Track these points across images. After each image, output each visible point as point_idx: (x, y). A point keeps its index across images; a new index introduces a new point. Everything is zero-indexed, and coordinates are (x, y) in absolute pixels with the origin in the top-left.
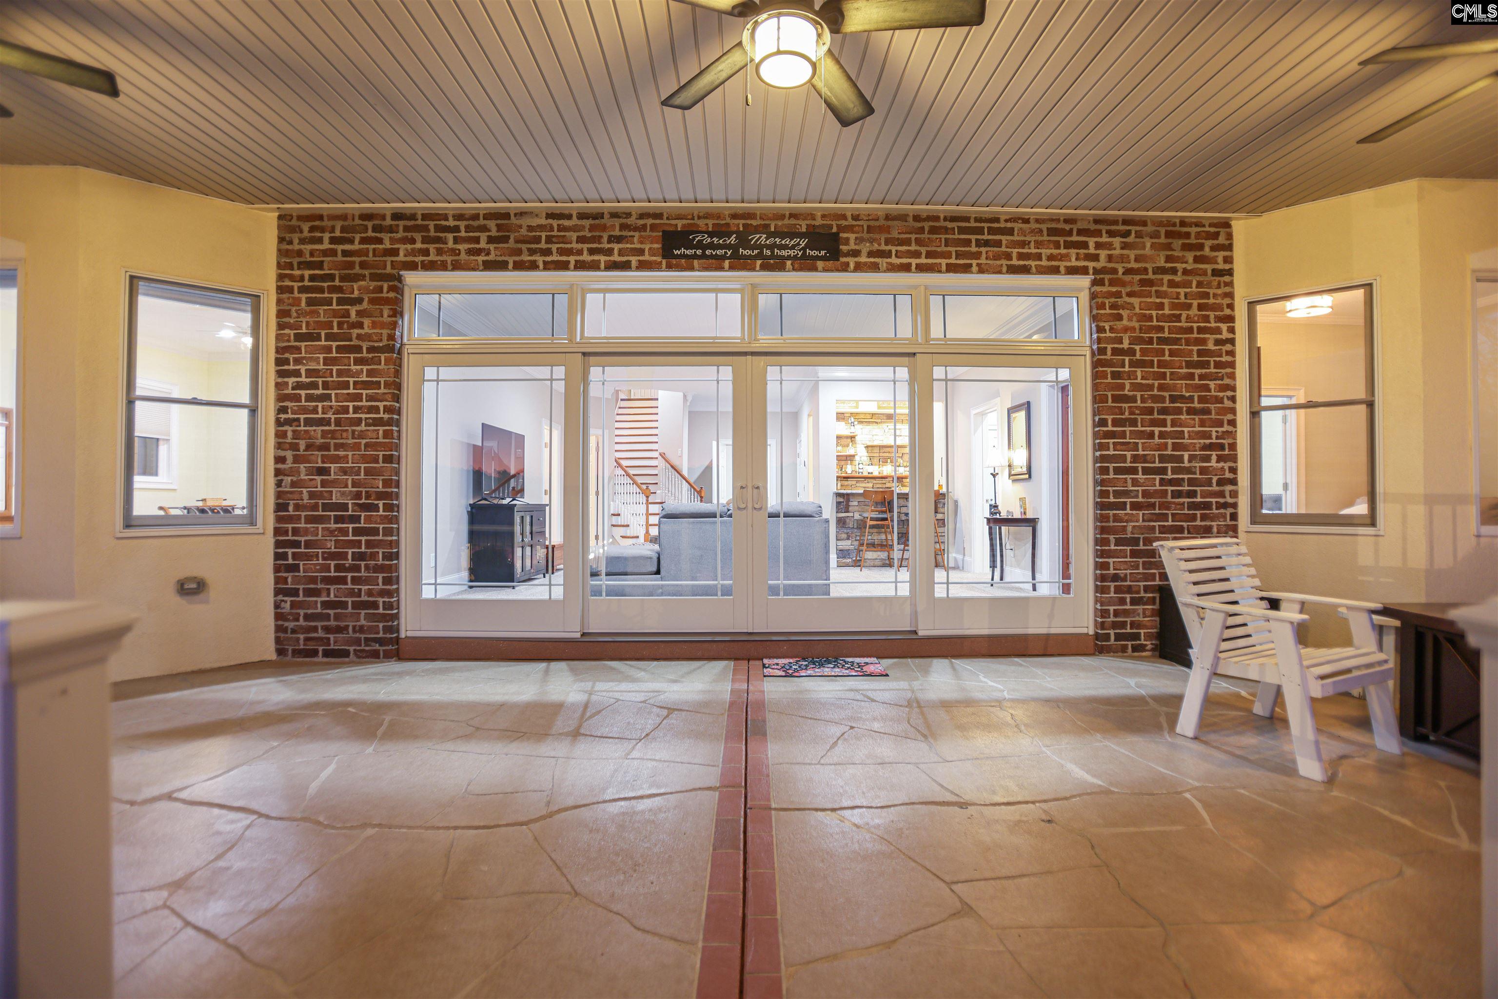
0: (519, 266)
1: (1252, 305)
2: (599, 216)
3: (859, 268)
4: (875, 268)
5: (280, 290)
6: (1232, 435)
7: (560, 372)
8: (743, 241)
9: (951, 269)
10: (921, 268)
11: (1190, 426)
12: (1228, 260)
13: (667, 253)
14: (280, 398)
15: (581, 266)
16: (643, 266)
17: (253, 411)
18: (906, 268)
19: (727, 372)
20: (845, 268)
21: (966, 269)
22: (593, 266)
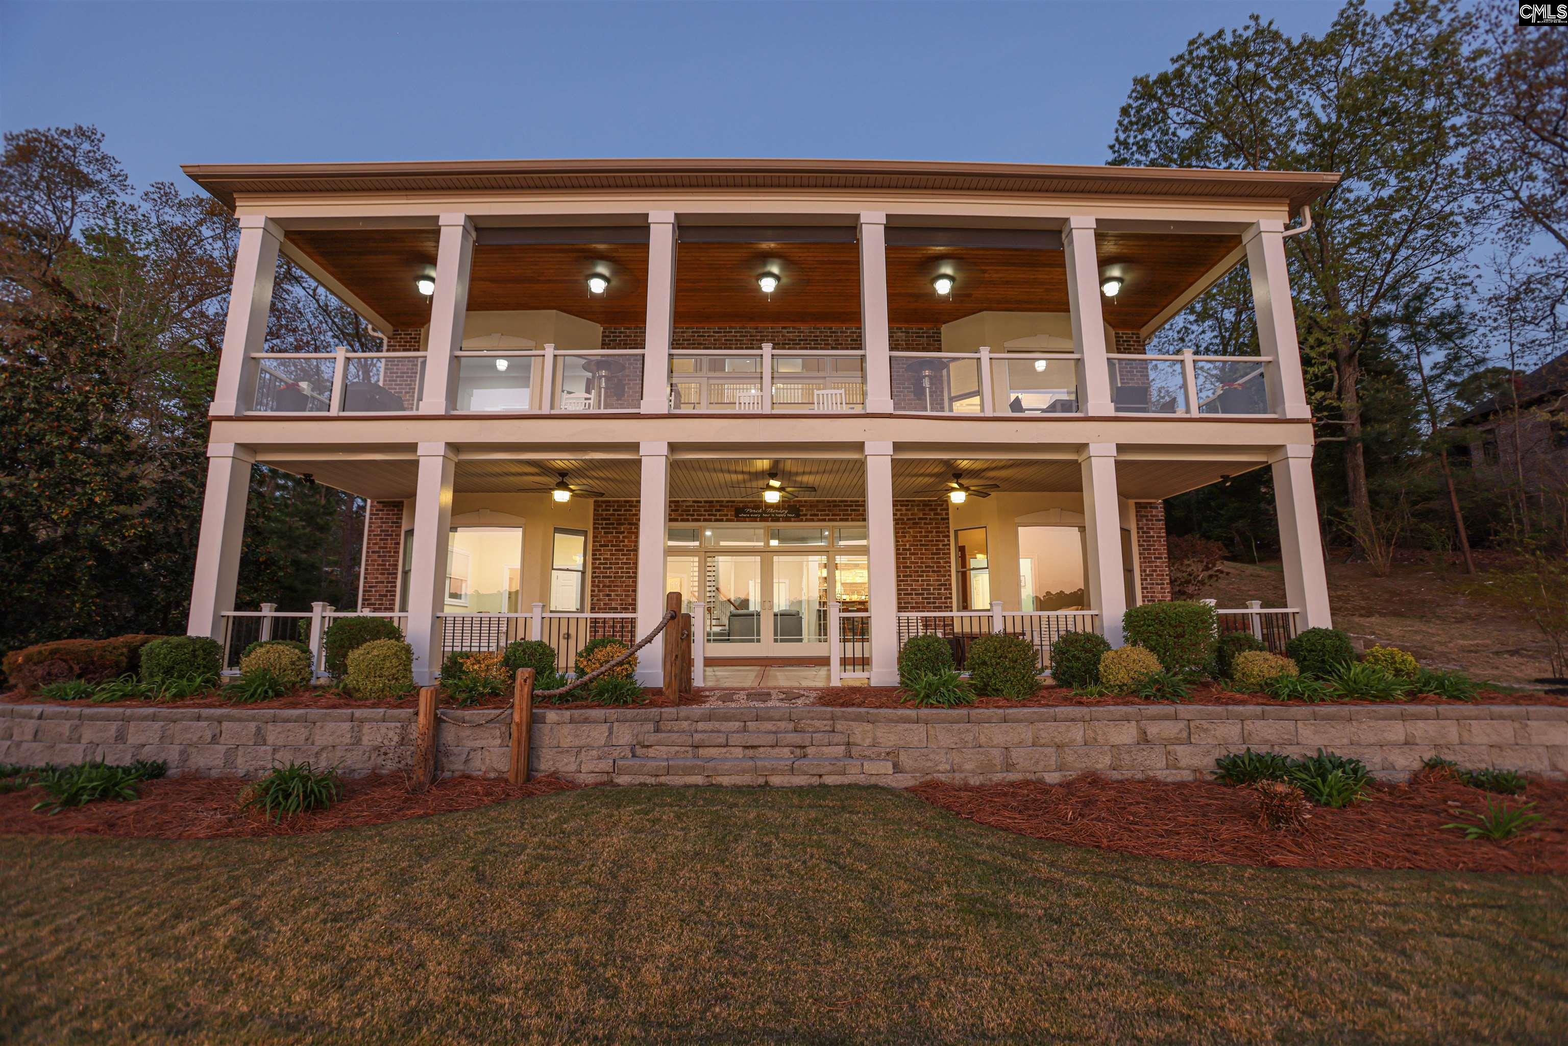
0: (682, 520)
1: (956, 532)
2: (712, 502)
3: (807, 520)
4: (813, 520)
5: (594, 528)
6: (950, 580)
7: (696, 559)
8: (765, 512)
9: (841, 520)
10: (830, 520)
11: (933, 577)
12: (947, 514)
13: (737, 516)
14: (593, 568)
15: (705, 520)
16: (728, 520)
17: (583, 573)
18: (824, 520)
19: (758, 559)
20: (801, 521)
21: (847, 520)
22: (710, 520)
